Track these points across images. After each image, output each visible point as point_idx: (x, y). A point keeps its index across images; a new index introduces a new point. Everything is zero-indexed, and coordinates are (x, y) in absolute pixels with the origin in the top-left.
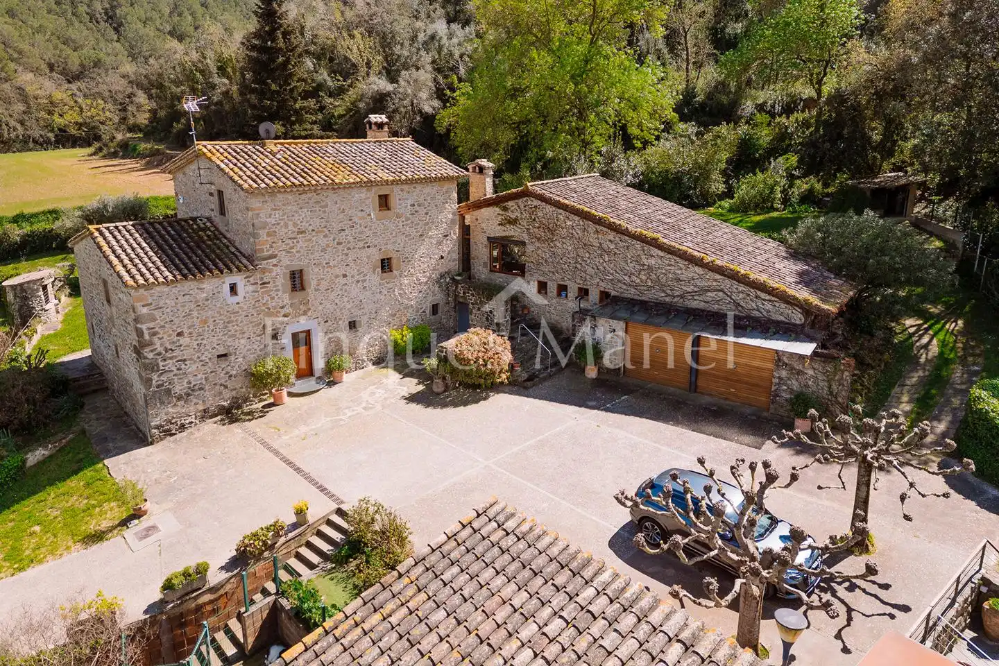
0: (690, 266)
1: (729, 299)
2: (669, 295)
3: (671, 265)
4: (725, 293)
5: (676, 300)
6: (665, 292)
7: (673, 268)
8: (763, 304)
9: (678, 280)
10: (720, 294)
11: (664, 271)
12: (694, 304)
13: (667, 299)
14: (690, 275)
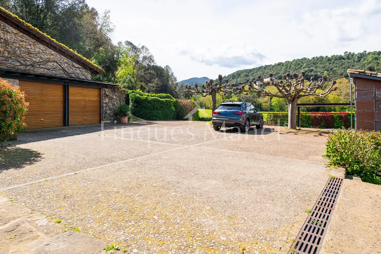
0: (36, 43)
1: (60, 67)
2: (24, 65)
3: (22, 41)
4: (57, 63)
5: (28, 68)
6: (20, 62)
7: (24, 43)
8: (76, 70)
9: (29, 53)
10: (55, 64)
11: (18, 45)
12: (40, 71)
13: (22, 67)
14: (37, 50)
